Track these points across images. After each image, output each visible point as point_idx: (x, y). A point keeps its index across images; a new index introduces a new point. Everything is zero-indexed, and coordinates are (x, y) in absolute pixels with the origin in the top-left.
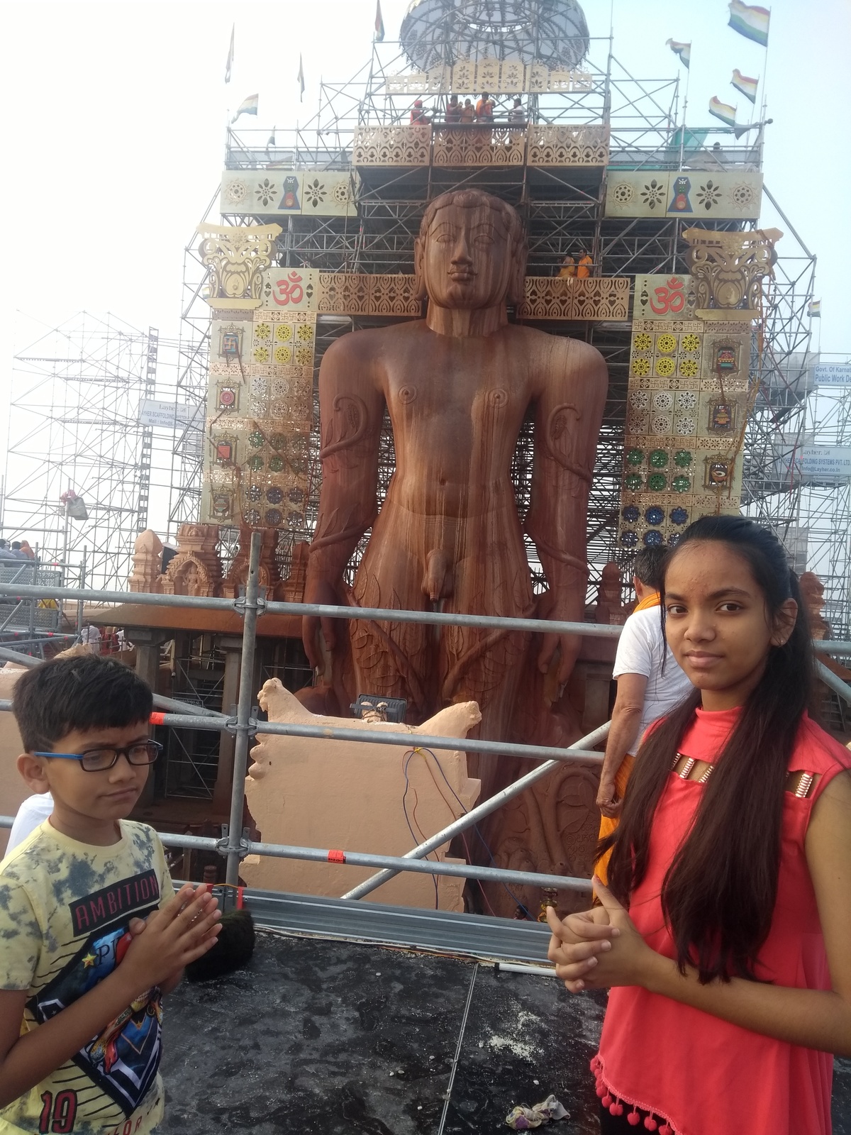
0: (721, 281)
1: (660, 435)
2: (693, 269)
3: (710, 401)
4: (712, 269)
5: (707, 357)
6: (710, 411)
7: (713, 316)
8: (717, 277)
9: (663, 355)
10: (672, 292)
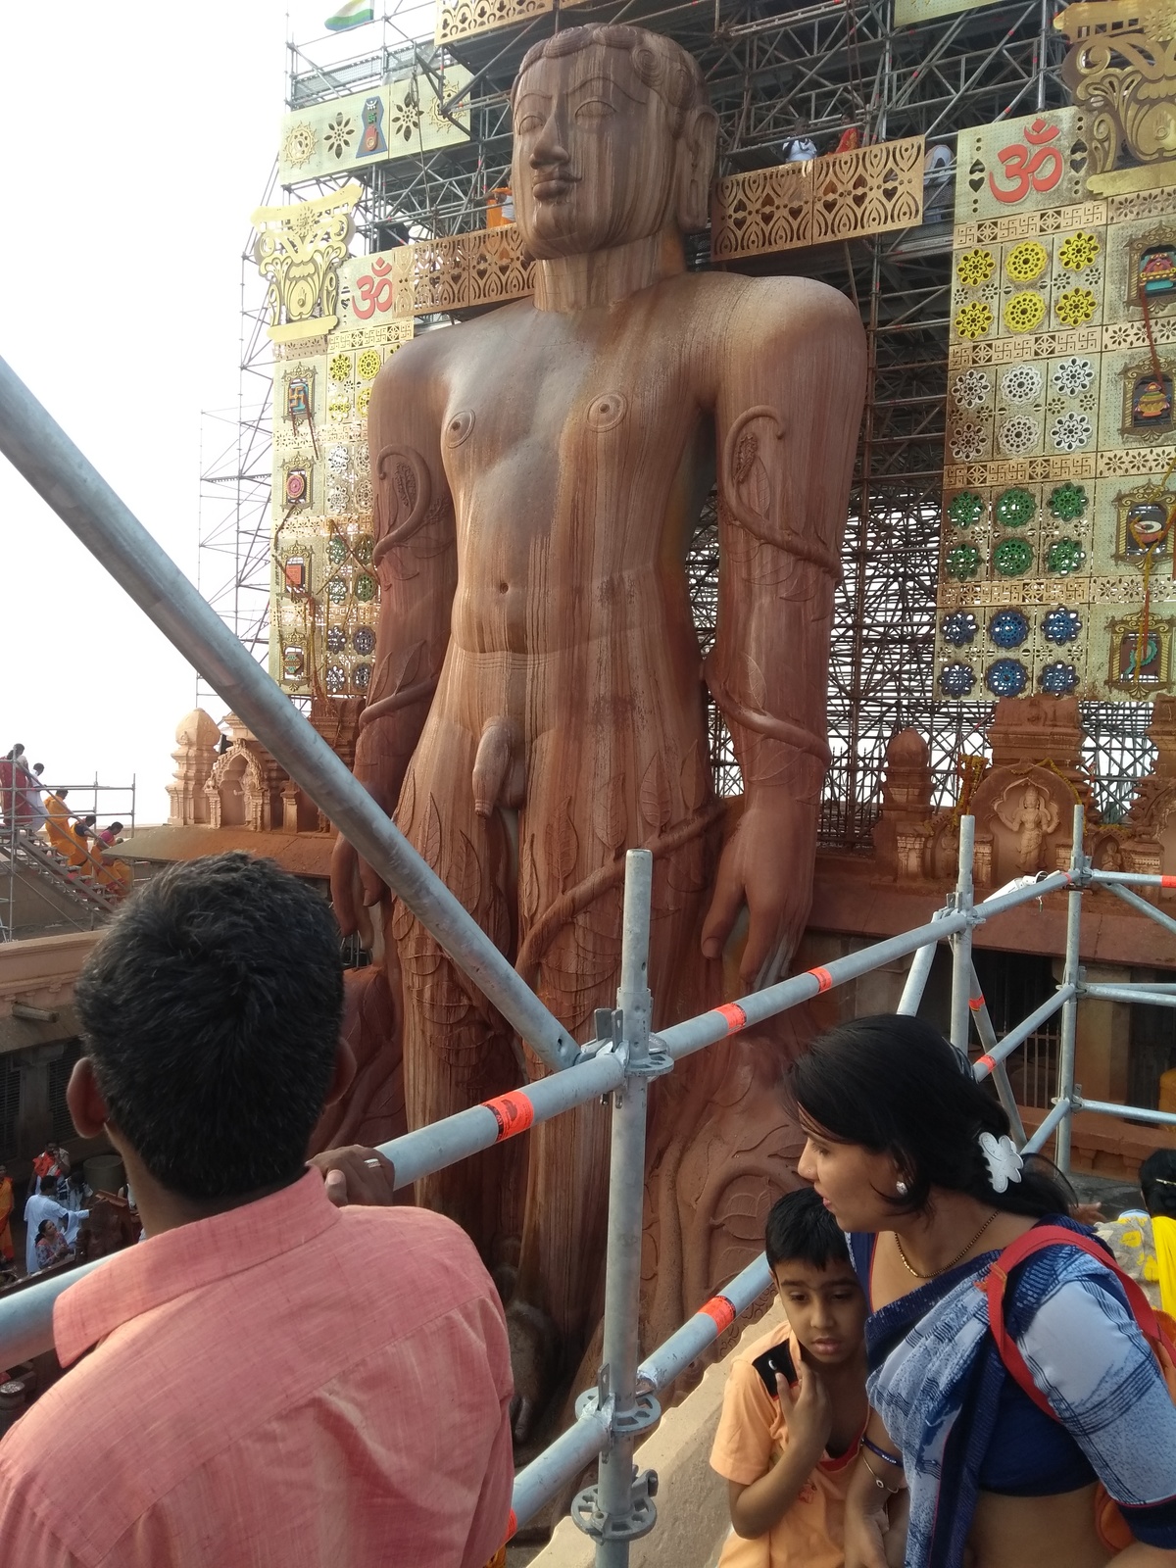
0: (1141, 103)
1: (1017, 458)
2: (1080, 93)
3: (1125, 371)
4: (1121, 82)
5: (1116, 277)
6: (1125, 394)
7: (1126, 184)
8: (1133, 98)
9: (1018, 288)
10: (1036, 149)
